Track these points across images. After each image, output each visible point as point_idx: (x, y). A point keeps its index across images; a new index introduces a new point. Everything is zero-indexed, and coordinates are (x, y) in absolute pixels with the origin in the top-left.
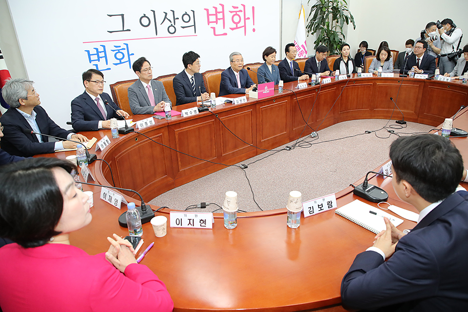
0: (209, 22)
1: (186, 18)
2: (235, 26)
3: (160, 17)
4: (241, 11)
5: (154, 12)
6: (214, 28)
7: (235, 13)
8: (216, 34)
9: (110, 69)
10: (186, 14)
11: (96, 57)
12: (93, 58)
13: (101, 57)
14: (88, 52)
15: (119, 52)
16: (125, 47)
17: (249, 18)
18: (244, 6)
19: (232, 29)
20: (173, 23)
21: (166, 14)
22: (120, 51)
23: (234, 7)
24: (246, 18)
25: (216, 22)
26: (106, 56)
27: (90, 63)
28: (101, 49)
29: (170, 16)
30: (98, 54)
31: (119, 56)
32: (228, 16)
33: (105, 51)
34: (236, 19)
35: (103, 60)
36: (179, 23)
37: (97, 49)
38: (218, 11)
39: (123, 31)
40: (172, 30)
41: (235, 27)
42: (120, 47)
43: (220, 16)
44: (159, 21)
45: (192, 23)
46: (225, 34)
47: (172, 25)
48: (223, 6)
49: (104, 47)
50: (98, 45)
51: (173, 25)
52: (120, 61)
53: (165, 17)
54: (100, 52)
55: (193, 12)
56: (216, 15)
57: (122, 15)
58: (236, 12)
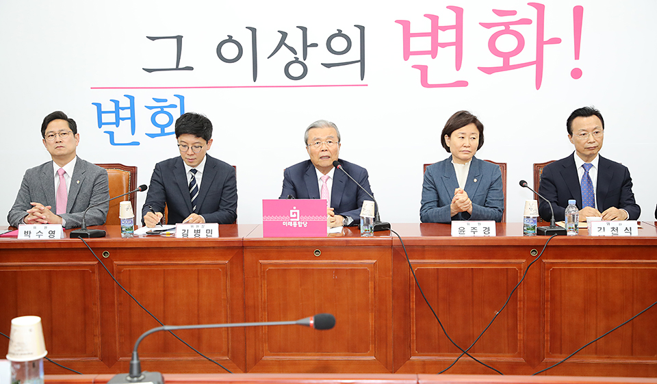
0: (407, 54)
1: (340, 44)
2: (499, 62)
3: (267, 42)
4: (528, 22)
5: (254, 31)
6: (424, 70)
7: (503, 28)
8: (430, 82)
9: (138, 144)
10: (340, 34)
11: (112, 117)
12: (105, 118)
13: (123, 119)
14: (99, 106)
17: (556, 41)
19: (489, 71)
20: (300, 56)
21: (284, 35)
22: (165, 109)
23: (499, 13)
24: (546, 39)
25: (433, 53)
26: (132, 118)
27: (100, 127)
28: (125, 103)
29: (295, 40)
30: (117, 112)
31: (162, 119)
33: (132, 108)
37: (116, 103)
39: (177, 69)
40: (296, 70)
41: (501, 65)
42: (166, 101)
43: (448, 36)
46: (463, 84)
47: (297, 61)
48: (459, 12)
49: (132, 98)
51: (301, 59)
52: (163, 130)
53: (282, 43)
54: (123, 109)
55: (362, 29)
56: (434, 35)
57: (179, 39)
58: (507, 25)
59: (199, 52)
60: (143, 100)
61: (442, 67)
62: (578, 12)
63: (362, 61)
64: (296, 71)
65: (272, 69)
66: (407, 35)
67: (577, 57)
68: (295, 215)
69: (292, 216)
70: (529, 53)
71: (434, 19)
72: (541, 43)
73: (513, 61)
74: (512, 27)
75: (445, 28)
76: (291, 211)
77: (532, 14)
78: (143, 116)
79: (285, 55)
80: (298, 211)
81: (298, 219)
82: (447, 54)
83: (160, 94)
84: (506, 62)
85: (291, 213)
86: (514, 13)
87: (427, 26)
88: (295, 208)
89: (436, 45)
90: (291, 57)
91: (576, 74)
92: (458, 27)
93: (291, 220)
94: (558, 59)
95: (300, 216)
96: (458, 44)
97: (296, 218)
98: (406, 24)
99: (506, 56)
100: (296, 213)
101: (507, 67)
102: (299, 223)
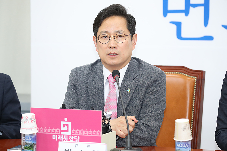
68: (66, 128)
69: (62, 128)
76: (62, 123)
80: (69, 123)
81: (69, 133)
85: (62, 126)
88: (66, 119)
93: (62, 133)
95: (72, 129)
97: (67, 131)
100: (67, 125)
102: (70, 137)
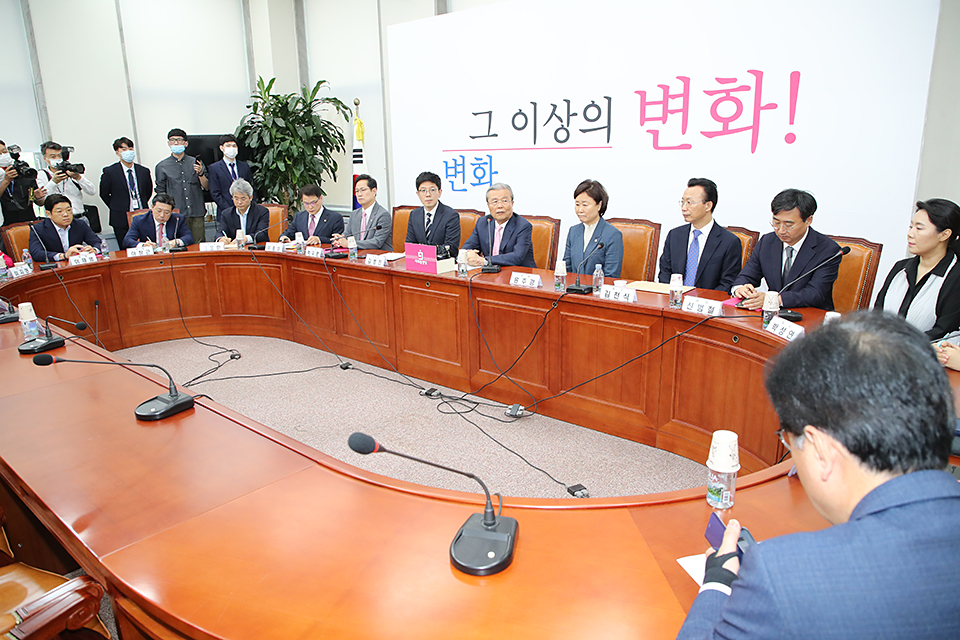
0: (643, 120)
1: (592, 113)
2: (719, 127)
3: (544, 112)
4: (747, 88)
7: (724, 95)
8: (660, 145)
10: (593, 104)
15: (480, 167)
16: (487, 160)
17: (773, 106)
18: (759, 75)
19: (710, 135)
21: (555, 107)
24: (763, 104)
25: (664, 119)
28: (460, 161)
29: (562, 111)
32: (700, 105)
34: (727, 109)
35: (460, 176)
36: (578, 123)
38: (670, 93)
39: (488, 136)
40: (562, 135)
41: (721, 129)
44: (541, 121)
45: (603, 121)
47: (562, 127)
48: (686, 81)
50: (456, 156)
51: (565, 126)
53: (553, 113)
56: (665, 103)
57: (490, 113)
58: (727, 92)
59: (501, 123)
60: (470, 158)
61: (670, 132)
62: (795, 77)
63: (609, 127)
64: (562, 137)
65: (546, 134)
66: (644, 104)
67: (792, 123)
70: (746, 119)
71: (665, 88)
72: (758, 108)
73: (732, 126)
74: (732, 94)
75: (674, 97)
77: (751, 81)
78: (469, 170)
79: (555, 123)
82: (675, 120)
83: (479, 155)
84: (726, 126)
86: (734, 80)
87: (659, 95)
89: (666, 111)
90: (558, 124)
91: (790, 138)
92: (686, 95)
94: (773, 124)
96: (685, 111)
98: (642, 94)
99: (726, 121)
101: (726, 131)
